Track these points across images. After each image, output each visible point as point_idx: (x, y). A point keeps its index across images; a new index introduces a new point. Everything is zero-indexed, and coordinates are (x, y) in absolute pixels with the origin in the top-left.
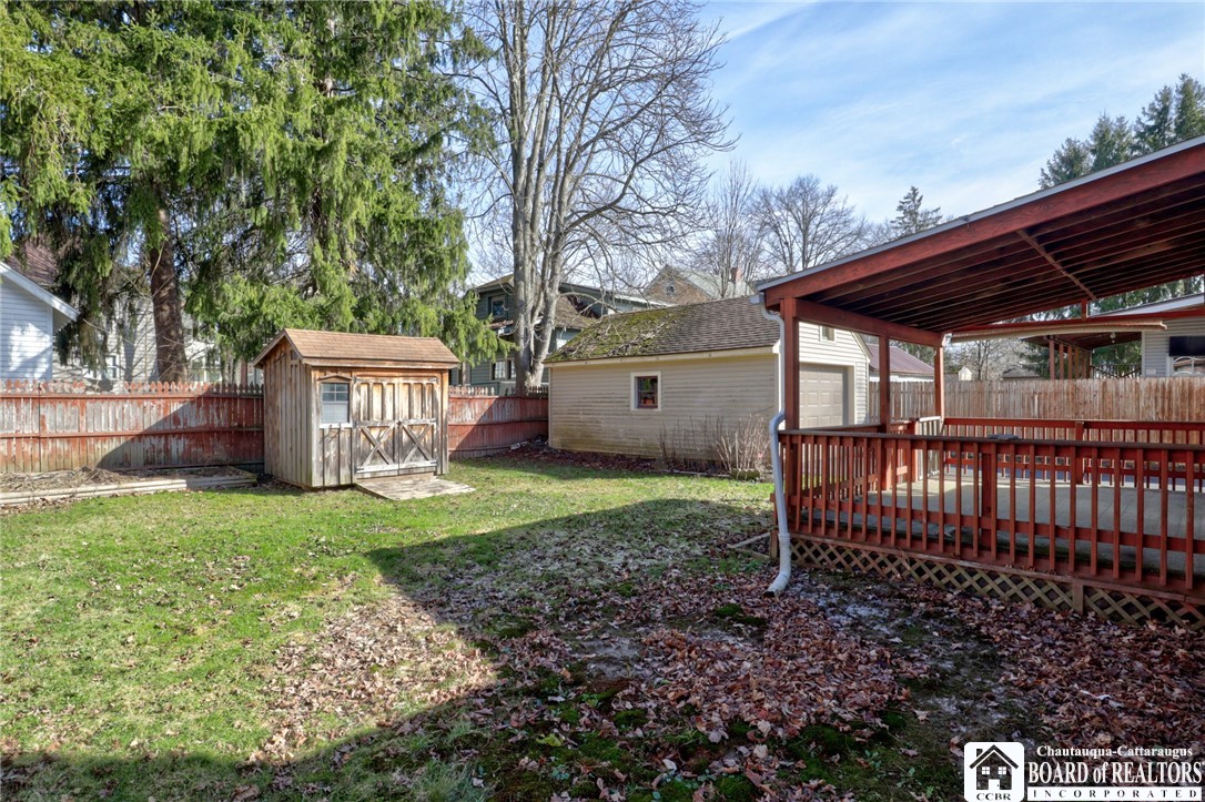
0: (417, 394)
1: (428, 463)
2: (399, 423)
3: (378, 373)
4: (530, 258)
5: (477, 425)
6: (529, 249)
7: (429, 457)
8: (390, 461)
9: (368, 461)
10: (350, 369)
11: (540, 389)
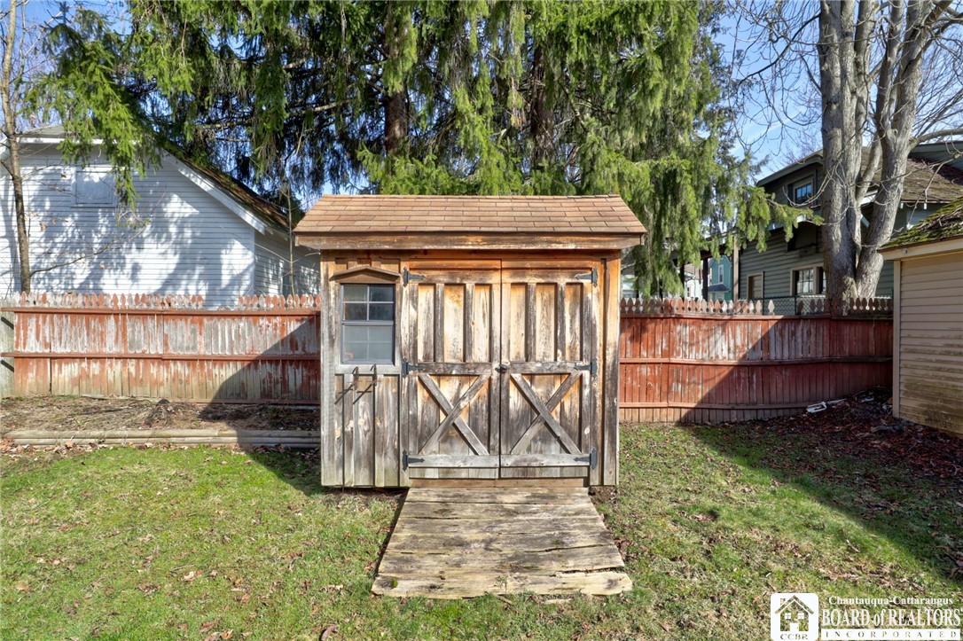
0: (545, 305)
1: (567, 461)
2: (502, 370)
3: (456, 263)
4: (853, 93)
5: (738, 367)
6: (851, 78)
7: (573, 447)
8: (481, 448)
9: (434, 445)
10: (396, 255)
11: (871, 304)
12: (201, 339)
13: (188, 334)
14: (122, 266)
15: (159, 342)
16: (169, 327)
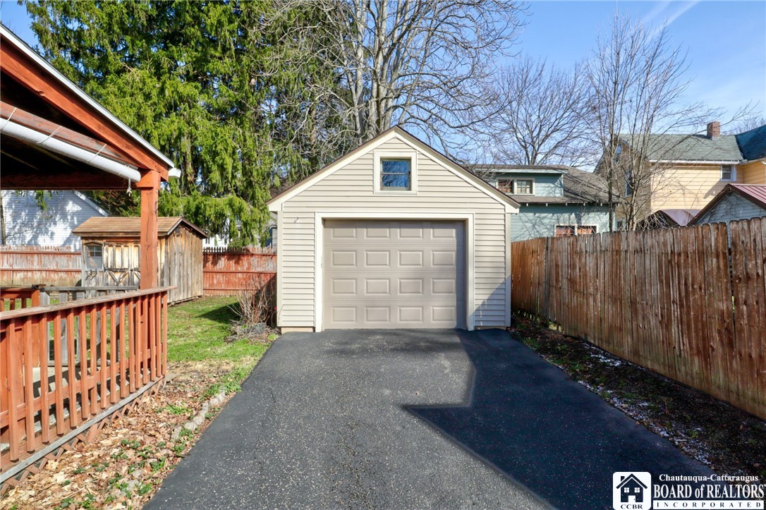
2: (132, 271)
3: (118, 240)
10: (101, 238)
12: (70, 263)
13: (65, 261)
14: (47, 233)
15: (54, 264)
16: (58, 258)
